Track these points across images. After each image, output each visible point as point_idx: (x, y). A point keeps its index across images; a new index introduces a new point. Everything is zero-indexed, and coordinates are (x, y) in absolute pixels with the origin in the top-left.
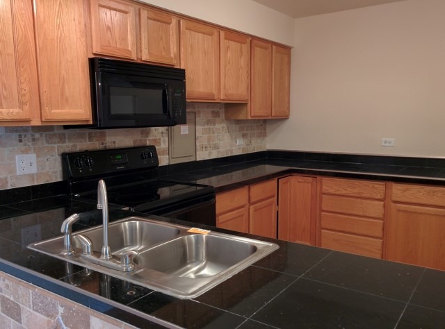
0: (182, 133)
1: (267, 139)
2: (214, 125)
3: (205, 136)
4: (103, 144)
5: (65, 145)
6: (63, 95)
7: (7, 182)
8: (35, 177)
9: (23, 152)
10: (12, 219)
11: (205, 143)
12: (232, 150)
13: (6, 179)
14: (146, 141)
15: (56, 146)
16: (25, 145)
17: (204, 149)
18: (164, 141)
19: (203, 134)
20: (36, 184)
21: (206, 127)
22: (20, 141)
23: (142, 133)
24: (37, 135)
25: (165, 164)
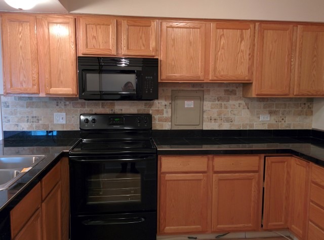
0: (186, 106)
1: (314, 117)
2: (228, 101)
3: (215, 110)
4: (112, 110)
5: (85, 109)
6: (59, 80)
7: (49, 127)
8: (65, 126)
9: (58, 112)
10: (50, 147)
11: (215, 116)
12: (253, 124)
13: (48, 125)
14: (149, 110)
15: (79, 109)
16: (60, 108)
17: (213, 121)
18: (167, 112)
19: (212, 108)
20: (65, 130)
21: (217, 102)
22: (57, 105)
23: (146, 105)
24: (67, 103)
25: (166, 129)
